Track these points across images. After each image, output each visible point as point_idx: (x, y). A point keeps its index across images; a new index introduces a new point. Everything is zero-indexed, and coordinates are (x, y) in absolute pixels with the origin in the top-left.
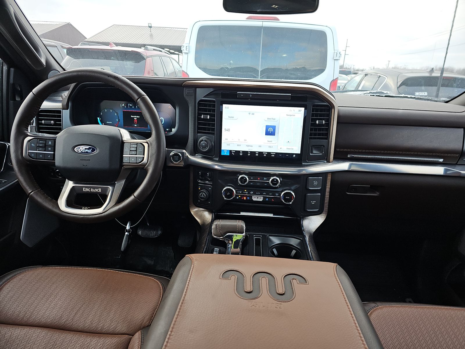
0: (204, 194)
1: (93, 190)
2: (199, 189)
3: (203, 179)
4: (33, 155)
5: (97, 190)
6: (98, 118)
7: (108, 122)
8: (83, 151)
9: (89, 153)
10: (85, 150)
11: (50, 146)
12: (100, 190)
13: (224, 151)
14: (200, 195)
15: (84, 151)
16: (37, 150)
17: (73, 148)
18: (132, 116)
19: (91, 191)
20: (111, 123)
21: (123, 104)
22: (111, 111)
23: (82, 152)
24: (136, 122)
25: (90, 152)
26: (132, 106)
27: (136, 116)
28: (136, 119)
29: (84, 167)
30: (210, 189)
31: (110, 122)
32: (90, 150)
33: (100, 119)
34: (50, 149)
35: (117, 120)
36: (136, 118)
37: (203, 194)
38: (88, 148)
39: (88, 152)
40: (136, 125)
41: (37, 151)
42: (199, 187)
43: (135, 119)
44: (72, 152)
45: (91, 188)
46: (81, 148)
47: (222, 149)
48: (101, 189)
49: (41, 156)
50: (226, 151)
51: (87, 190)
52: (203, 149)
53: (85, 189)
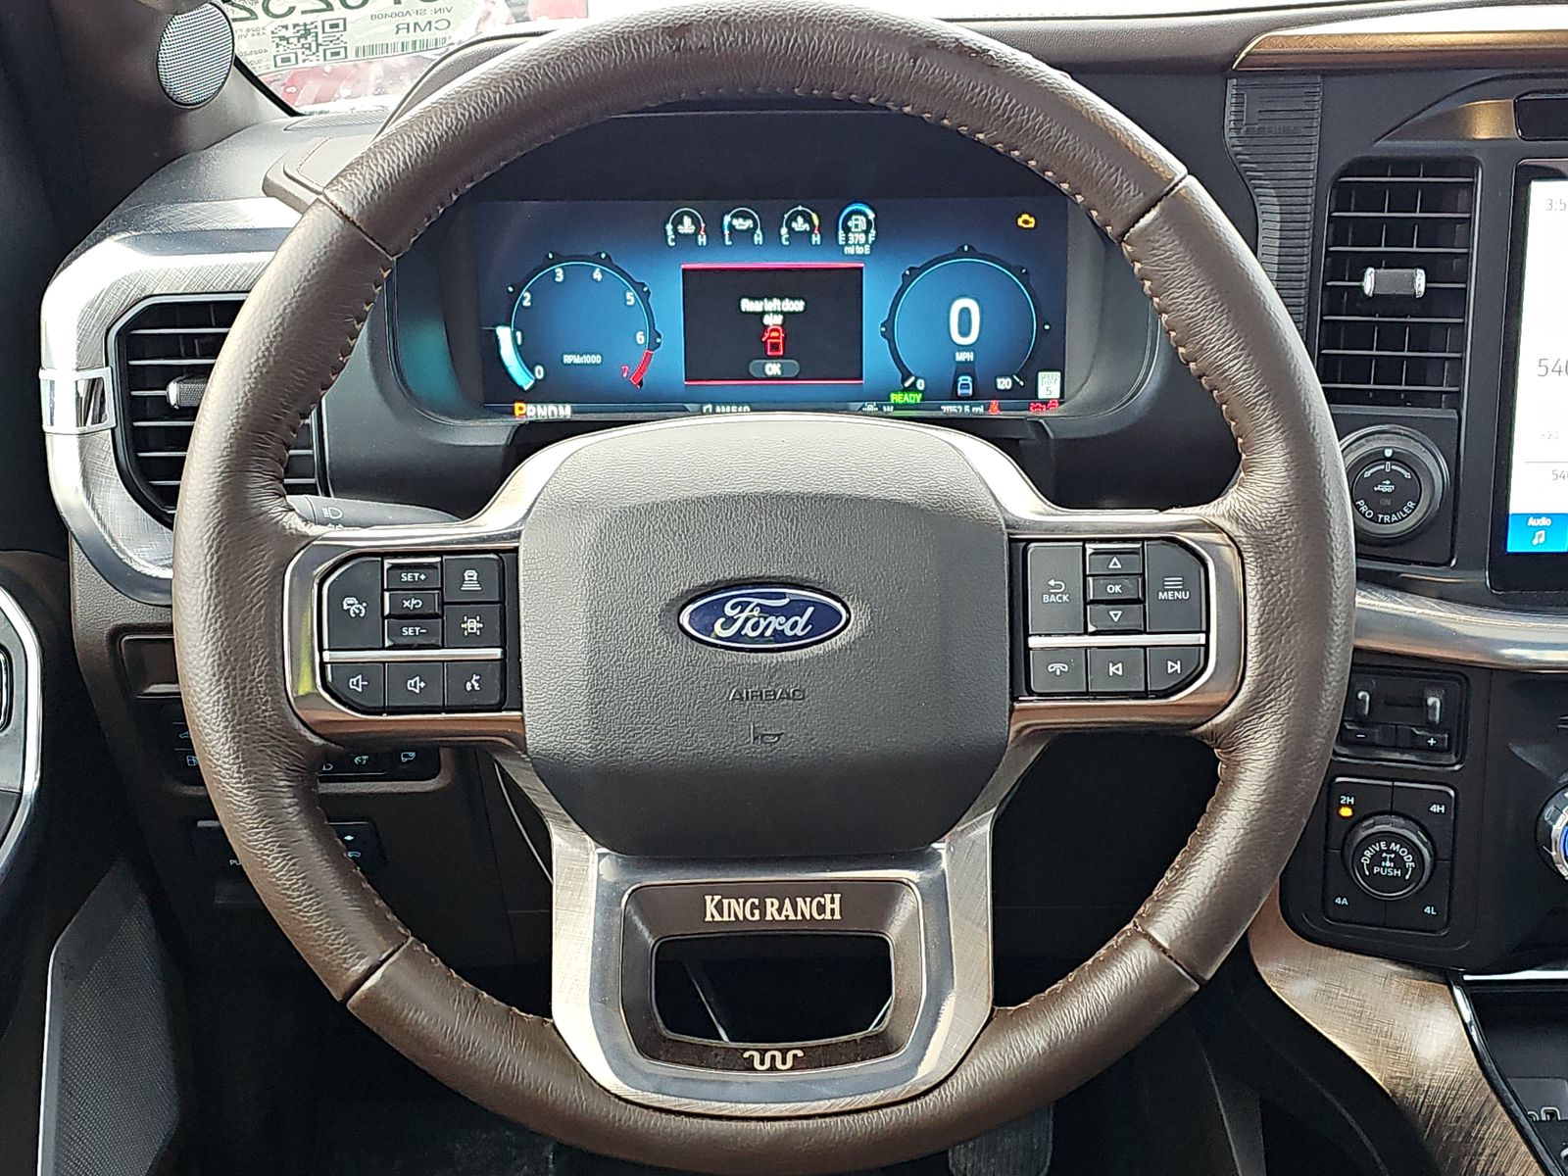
0: (1404, 853)
1: (780, 910)
2: (1346, 812)
3: (1377, 739)
4: (356, 684)
5: (807, 908)
6: (504, 334)
7: (578, 360)
8: (748, 630)
9: (796, 638)
10: (763, 624)
11: (472, 604)
12: (833, 906)
13: (1532, 522)
14: (1365, 861)
15: (755, 627)
16: (387, 643)
17: (675, 610)
18: (747, 305)
19: (763, 914)
20: (596, 359)
21: (687, 220)
22: (597, 275)
23: (738, 636)
24: (775, 347)
25: (798, 631)
26: (751, 232)
27: (774, 304)
28: (779, 319)
29: (760, 747)
30: (1435, 808)
31: (588, 359)
32: (802, 621)
33: (514, 338)
34: (472, 625)
35: (641, 338)
36: (776, 313)
37: (1389, 851)
38: (785, 601)
39: (789, 633)
40: (773, 369)
41: (383, 648)
42: (1344, 799)
43: (768, 320)
44: (663, 641)
45: (763, 892)
46: (728, 611)
47: (1516, 505)
48: (837, 897)
49: (415, 685)
50: (1544, 521)
51: (738, 910)
52: (1374, 520)
53: (719, 907)
